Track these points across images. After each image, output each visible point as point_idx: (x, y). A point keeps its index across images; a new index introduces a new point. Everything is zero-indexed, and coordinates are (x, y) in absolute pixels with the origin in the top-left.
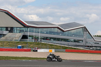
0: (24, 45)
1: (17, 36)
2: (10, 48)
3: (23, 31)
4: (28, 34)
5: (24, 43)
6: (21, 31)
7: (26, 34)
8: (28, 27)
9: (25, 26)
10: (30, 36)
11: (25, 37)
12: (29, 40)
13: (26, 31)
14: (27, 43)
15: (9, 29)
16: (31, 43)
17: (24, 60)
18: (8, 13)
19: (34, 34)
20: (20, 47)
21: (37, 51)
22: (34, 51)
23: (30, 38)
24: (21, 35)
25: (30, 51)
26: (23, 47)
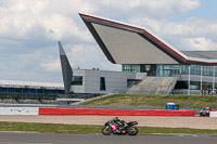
0: (180, 102)
1: (165, 82)
2: (151, 108)
3: (176, 72)
4: (189, 78)
5: (180, 98)
6: (172, 73)
7: (184, 79)
8: (189, 63)
9: (181, 61)
10: (192, 83)
11: (181, 85)
12: (191, 91)
13: (183, 73)
14: (186, 98)
15: (148, 69)
16: (195, 98)
17: (181, 135)
18: (145, 35)
19: (201, 79)
20: (173, 107)
21: (208, 115)
22: (202, 115)
23: (194, 87)
24: (173, 80)
25: (193, 114)
26: (178, 106)
